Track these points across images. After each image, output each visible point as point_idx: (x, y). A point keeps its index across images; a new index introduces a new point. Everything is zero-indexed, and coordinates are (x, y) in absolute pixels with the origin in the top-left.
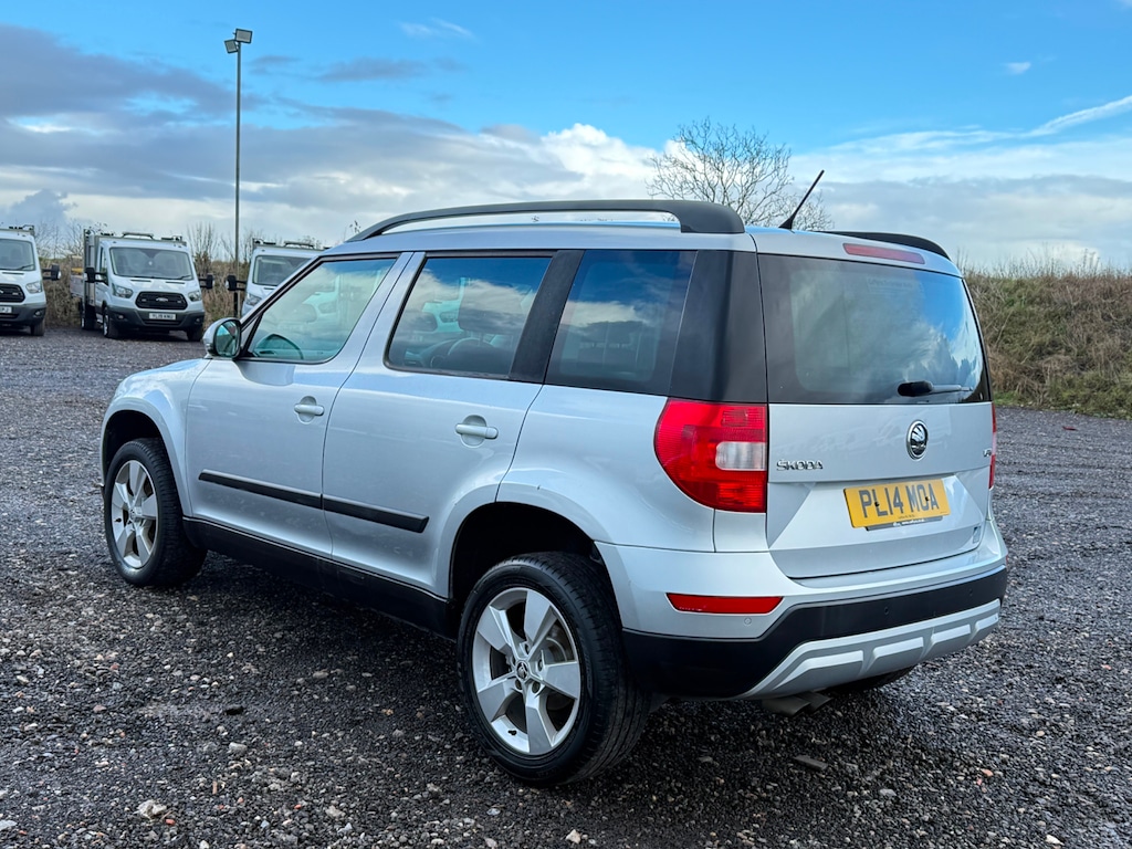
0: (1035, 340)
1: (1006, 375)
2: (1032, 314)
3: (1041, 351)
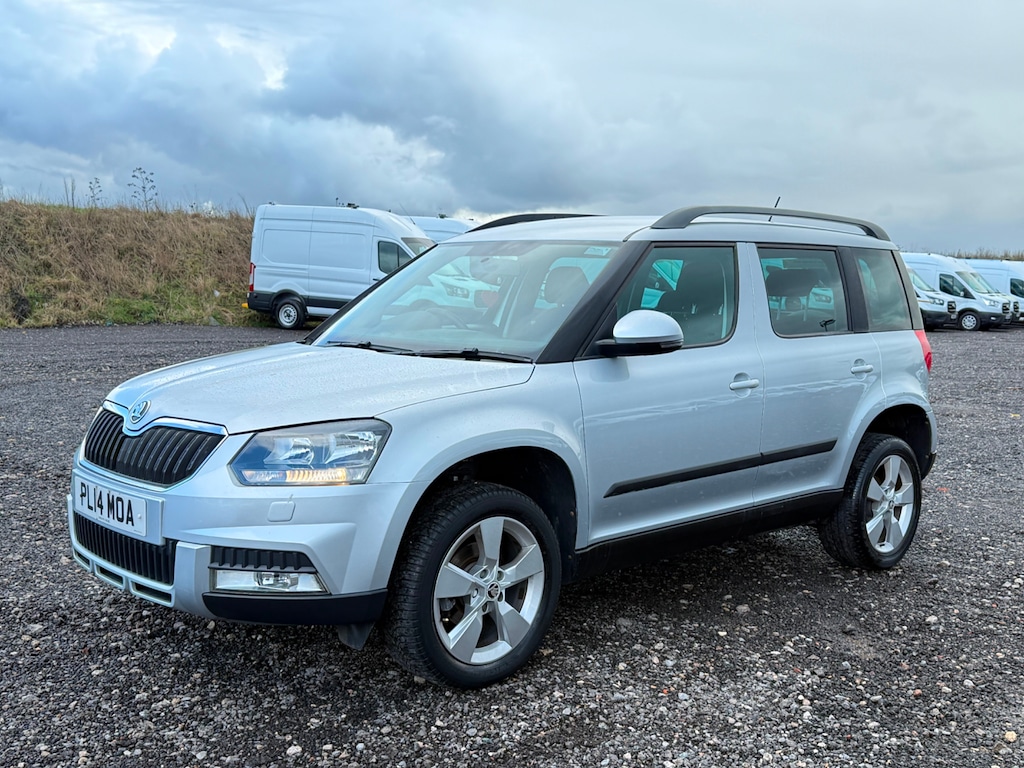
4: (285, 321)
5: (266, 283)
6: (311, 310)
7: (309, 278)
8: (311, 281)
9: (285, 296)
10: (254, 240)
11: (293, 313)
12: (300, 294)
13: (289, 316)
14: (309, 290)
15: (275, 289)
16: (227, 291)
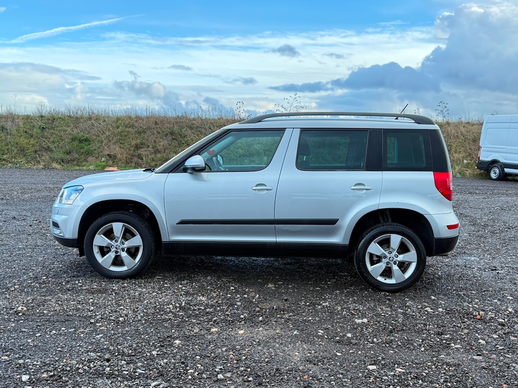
0: (134, 143)
1: (126, 157)
2: (129, 132)
3: (137, 147)
4: (493, 176)
5: (485, 156)
6: (507, 170)
7: (506, 153)
8: (507, 155)
9: (494, 162)
10: (482, 134)
11: (497, 171)
12: (501, 161)
13: (495, 173)
14: (506, 160)
15: (489, 159)
16: (471, 160)
